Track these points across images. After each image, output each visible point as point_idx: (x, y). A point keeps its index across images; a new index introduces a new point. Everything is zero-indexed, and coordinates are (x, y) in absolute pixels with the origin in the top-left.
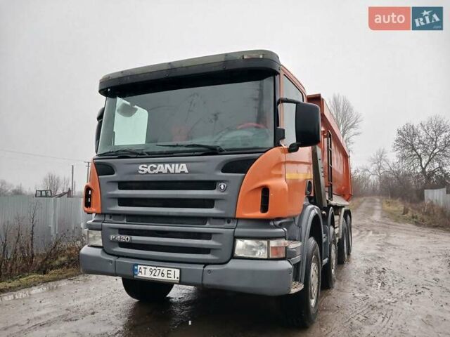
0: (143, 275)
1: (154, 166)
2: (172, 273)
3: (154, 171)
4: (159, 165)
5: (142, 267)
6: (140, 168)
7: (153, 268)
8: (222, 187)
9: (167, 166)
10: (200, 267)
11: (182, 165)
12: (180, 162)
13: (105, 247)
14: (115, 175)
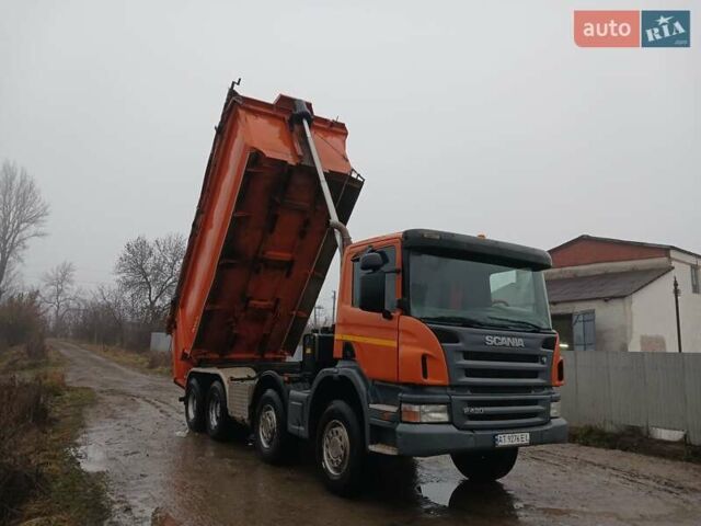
0: (505, 444)
1: (499, 339)
2: (524, 437)
3: (500, 343)
4: (503, 338)
5: (501, 436)
6: (487, 338)
7: (510, 435)
8: (544, 360)
9: (509, 339)
11: (519, 340)
12: (518, 337)
13: (455, 421)
14: (460, 344)
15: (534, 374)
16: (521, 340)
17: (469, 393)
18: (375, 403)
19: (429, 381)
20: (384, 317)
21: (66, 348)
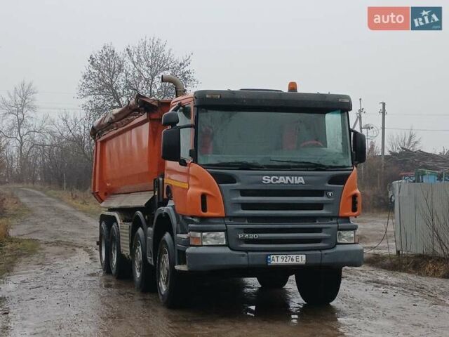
0: (276, 262)
1: (277, 178)
2: (300, 258)
3: (277, 182)
4: (281, 178)
5: (275, 256)
6: (264, 178)
7: (284, 256)
8: (330, 194)
9: (288, 178)
10: (318, 252)
11: (299, 178)
12: (298, 176)
13: (230, 244)
14: (237, 184)
15: (319, 206)
16: (302, 178)
17: (247, 222)
18: (182, 233)
19: (208, 214)
20: (180, 164)
21: (29, 196)
